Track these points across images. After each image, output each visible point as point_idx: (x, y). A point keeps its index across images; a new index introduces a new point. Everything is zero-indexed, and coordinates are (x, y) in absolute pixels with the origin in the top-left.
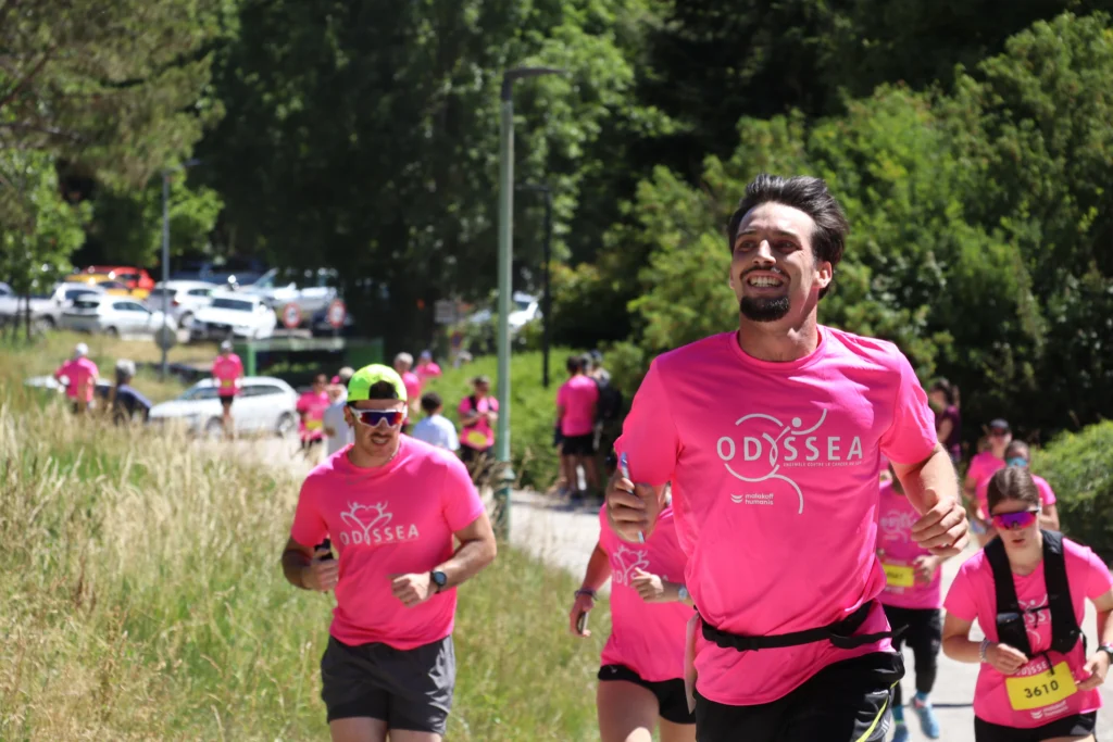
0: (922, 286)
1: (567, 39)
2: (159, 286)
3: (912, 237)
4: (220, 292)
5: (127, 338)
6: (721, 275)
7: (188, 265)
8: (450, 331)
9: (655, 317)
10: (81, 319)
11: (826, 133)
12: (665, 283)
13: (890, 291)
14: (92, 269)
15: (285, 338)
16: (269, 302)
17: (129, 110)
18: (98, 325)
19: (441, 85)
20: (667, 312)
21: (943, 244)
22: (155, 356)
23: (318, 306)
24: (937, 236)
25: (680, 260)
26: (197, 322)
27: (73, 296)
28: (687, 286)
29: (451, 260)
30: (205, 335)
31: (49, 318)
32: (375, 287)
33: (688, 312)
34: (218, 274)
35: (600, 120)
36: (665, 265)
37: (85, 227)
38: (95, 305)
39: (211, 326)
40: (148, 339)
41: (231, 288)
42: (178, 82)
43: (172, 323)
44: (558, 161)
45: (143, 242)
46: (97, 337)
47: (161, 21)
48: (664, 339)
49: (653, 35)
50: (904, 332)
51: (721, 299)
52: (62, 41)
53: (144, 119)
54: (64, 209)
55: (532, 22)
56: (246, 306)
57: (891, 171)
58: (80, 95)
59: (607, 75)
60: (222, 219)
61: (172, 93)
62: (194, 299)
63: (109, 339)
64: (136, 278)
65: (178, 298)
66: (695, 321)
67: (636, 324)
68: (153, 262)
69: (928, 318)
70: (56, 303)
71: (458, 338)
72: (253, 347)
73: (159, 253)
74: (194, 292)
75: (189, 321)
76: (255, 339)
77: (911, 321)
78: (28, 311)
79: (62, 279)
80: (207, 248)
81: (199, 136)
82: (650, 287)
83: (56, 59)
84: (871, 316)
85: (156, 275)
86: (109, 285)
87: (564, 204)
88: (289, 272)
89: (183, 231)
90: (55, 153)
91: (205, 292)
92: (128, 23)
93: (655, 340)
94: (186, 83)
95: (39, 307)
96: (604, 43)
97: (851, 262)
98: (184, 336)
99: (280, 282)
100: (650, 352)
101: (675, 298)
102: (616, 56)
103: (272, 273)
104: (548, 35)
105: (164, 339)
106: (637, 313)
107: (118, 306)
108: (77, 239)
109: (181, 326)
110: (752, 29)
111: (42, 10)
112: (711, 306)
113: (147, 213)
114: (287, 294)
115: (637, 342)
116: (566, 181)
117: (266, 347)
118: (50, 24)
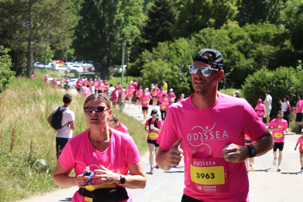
0: (186, 69)
1: (129, 26)
2: (65, 63)
3: (184, 62)
4: (74, 64)
5: (60, 72)
6: (155, 67)
7: (70, 60)
8: (111, 72)
9: (145, 73)
10: (53, 69)
11: (172, 45)
12: (146, 68)
13: (181, 70)
14: (55, 60)
15: (85, 72)
16: (82, 66)
17: (62, 37)
18: (55, 70)
19: (110, 33)
20: (147, 73)
21: (189, 63)
22: (64, 75)
23: (90, 67)
24: (188, 62)
25: (149, 64)
26: (71, 69)
27: (52, 65)
28: (150, 69)
29: (111, 61)
30: (72, 71)
31: (48, 68)
32: (99, 64)
33: (150, 73)
34: (74, 61)
35: (135, 39)
36: (146, 65)
37: (53, 54)
38: (55, 66)
39: (73, 70)
40: (63, 72)
41: (76, 64)
42: (69, 33)
43: (67, 69)
44: (128, 45)
45: (63, 56)
46: (55, 71)
47: (67, 24)
48: (146, 77)
49: (144, 27)
50: (183, 76)
51: (155, 71)
52: (52, 26)
53: (64, 39)
54: (51, 51)
55: (124, 23)
56: (78, 67)
57: (181, 51)
58: (54, 35)
59: (136, 32)
60: (75, 53)
61: (68, 35)
62: (71, 66)
63: (57, 71)
64: (61, 62)
65: (68, 65)
66: (151, 74)
67: (141, 74)
68: (64, 59)
69: (187, 74)
70: (49, 66)
71: (112, 73)
72: (80, 74)
73: (65, 58)
74: (71, 64)
75: (70, 69)
76: (80, 72)
77: (184, 75)
78: (45, 67)
79: (50, 62)
80: (72, 57)
81: (72, 42)
82: (144, 68)
83: (51, 29)
84: (178, 74)
85: (65, 61)
86: (57, 63)
87: (129, 52)
88: (86, 61)
89: (69, 55)
90: (50, 44)
91: (72, 64)
92: (62, 24)
93: (145, 77)
94: (70, 33)
95: (47, 66)
96: (135, 27)
97: (175, 65)
98: (69, 71)
99: (84, 63)
100: (144, 79)
101: (148, 70)
102: (137, 29)
103: (83, 61)
104: (126, 25)
105: (66, 72)
106: (142, 73)
107: (59, 66)
108: (53, 56)
109: (68, 70)
110: (159, 26)
111: (49, 22)
112: (153, 72)
113: (63, 52)
114: (85, 65)
115: (142, 77)
116: (129, 48)
117: (82, 74)
118: (50, 24)
